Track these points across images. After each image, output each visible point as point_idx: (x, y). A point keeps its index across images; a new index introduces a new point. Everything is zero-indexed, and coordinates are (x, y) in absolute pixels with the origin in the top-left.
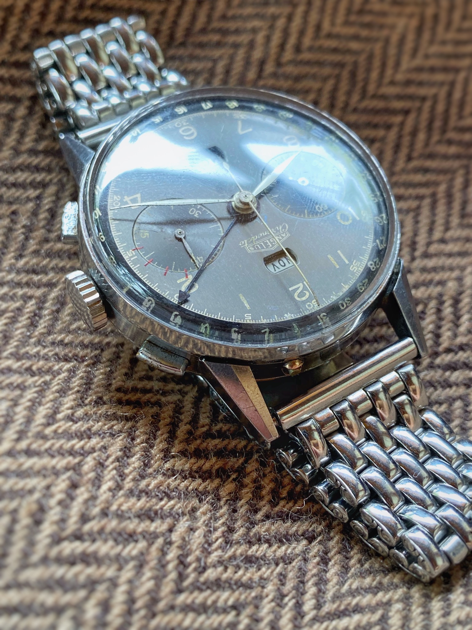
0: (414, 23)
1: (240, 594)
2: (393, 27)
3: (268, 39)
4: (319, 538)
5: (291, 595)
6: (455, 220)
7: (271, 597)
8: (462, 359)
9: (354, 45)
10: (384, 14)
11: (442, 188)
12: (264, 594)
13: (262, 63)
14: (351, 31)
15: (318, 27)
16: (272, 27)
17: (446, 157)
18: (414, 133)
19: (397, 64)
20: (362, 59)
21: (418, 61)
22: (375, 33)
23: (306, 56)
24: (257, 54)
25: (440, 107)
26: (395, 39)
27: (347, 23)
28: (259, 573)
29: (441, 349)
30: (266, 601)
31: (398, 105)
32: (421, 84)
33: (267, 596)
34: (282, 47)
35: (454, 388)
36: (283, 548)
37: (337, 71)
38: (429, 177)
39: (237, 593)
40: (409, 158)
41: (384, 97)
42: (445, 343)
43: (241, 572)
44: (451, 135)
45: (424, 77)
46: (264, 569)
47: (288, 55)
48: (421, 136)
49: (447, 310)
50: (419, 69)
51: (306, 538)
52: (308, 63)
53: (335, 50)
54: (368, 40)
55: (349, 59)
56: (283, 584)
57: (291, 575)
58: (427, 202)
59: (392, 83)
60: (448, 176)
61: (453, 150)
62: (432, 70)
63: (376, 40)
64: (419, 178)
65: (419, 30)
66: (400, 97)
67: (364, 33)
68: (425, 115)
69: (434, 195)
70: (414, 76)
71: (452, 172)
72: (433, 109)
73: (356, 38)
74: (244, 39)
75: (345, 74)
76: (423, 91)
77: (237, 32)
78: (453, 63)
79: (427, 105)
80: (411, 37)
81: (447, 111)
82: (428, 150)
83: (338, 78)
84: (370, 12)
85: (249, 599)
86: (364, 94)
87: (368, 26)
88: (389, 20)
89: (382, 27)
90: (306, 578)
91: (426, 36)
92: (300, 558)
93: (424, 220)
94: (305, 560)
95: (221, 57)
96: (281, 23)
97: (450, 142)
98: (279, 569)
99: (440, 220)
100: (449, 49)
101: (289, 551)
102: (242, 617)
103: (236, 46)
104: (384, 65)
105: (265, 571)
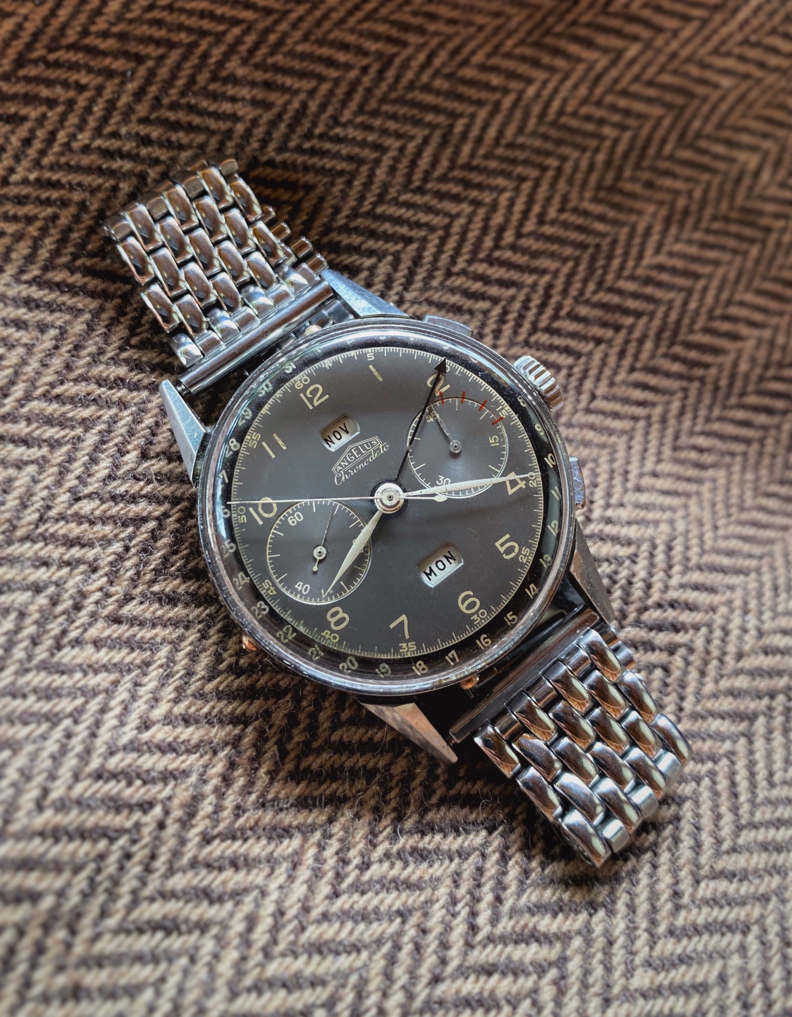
0: (664, 212)
1: (408, 897)
2: (640, 213)
3: (512, 203)
4: (501, 828)
5: (464, 901)
6: (667, 452)
7: (441, 902)
8: (670, 619)
9: (600, 227)
10: (633, 196)
11: (658, 411)
12: (435, 898)
13: (501, 230)
14: (599, 209)
15: (565, 199)
16: (517, 189)
17: (668, 375)
18: (641, 341)
19: (640, 257)
20: (605, 243)
21: (662, 259)
22: (622, 217)
23: (548, 230)
24: (498, 219)
25: (673, 316)
26: (641, 228)
27: (595, 200)
28: (431, 871)
29: (650, 602)
30: (437, 906)
31: (632, 304)
32: (660, 285)
33: (438, 901)
34: (525, 214)
35: (657, 653)
36: (460, 840)
37: (577, 253)
38: (648, 396)
39: (404, 896)
40: (632, 369)
41: (620, 292)
42: (655, 596)
43: (409, 869)
44: (678, 350)
45: (665, 277)
46: (436, 865)
47: (529, 226)
48: (648, 345)
49: (660, 557)
50: (661, 268)
51: (486, 828)
52: (550, 239)
53: (580, 229)
54: (615, 223)
55: (591, 240)
56: (457, 886)
57: (466, 875)
58: (641, 424)
59: (632, 278)
60: (666, 398)
61: (676, 367)
62: (674, 271)
63: (623, 224)
64: (638, 394)
65: (668, 221)
66: (635, 296)
67: (611, 214)
68: (657, 322)
69: (648, 418)
70: (654, 274)
71: (670, 393)
72: (666, 315)
73: (602, 218)
74: (487, 197)
75: (586, 257)
76: (659, 293)
77: (480, 187)
78: (695, 267)
79: (661, 310)
80: (658, 228)
81: (678, 322)
82: (651, 364)
83: (577, 261)
84: (621, 192)
85: (418, 903)
86: (600, 284)
87: (616, 207)
88: (639, 205)
89: (631, 211)
90: (483, 880)
91: (673, 231)
92: (477, 853)
93: (637, 447)
94: (484, 856)
95: (458, 215)
96: (527, 186)
97: (675, 358)
98: (453, 866)
99: (652, 450)
100: (693, 250)
101: (466, 844)
102: (407, 926)
103: (476, 203)
104: (626, 254)
105: (437, 869)
